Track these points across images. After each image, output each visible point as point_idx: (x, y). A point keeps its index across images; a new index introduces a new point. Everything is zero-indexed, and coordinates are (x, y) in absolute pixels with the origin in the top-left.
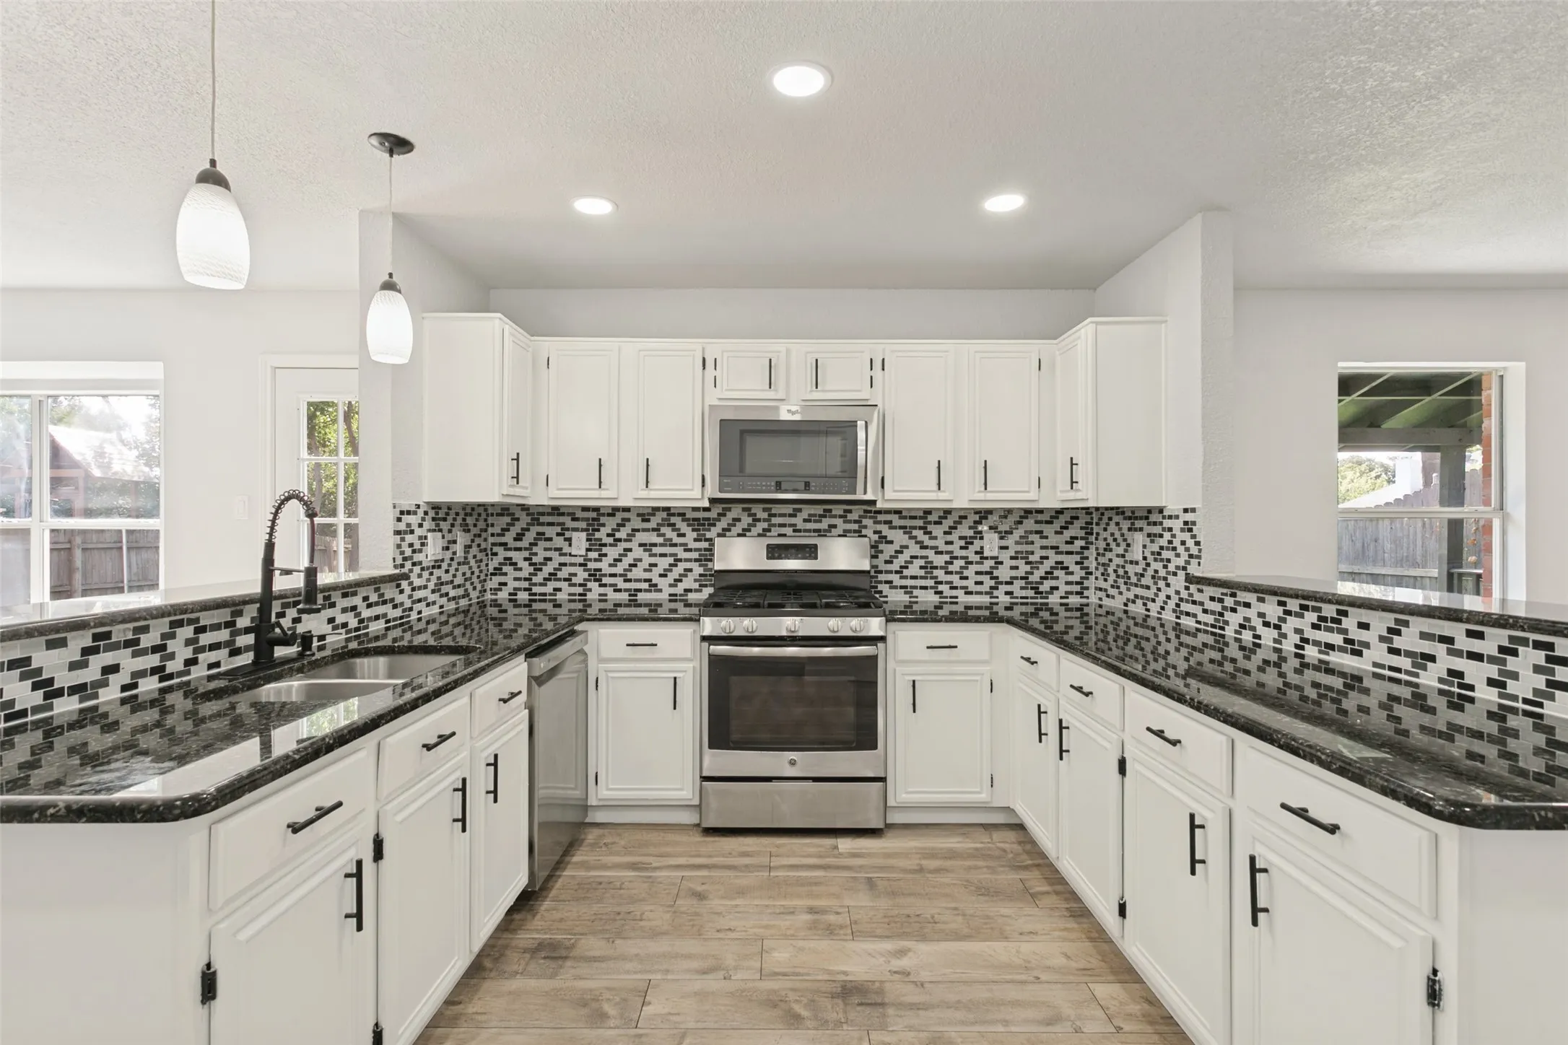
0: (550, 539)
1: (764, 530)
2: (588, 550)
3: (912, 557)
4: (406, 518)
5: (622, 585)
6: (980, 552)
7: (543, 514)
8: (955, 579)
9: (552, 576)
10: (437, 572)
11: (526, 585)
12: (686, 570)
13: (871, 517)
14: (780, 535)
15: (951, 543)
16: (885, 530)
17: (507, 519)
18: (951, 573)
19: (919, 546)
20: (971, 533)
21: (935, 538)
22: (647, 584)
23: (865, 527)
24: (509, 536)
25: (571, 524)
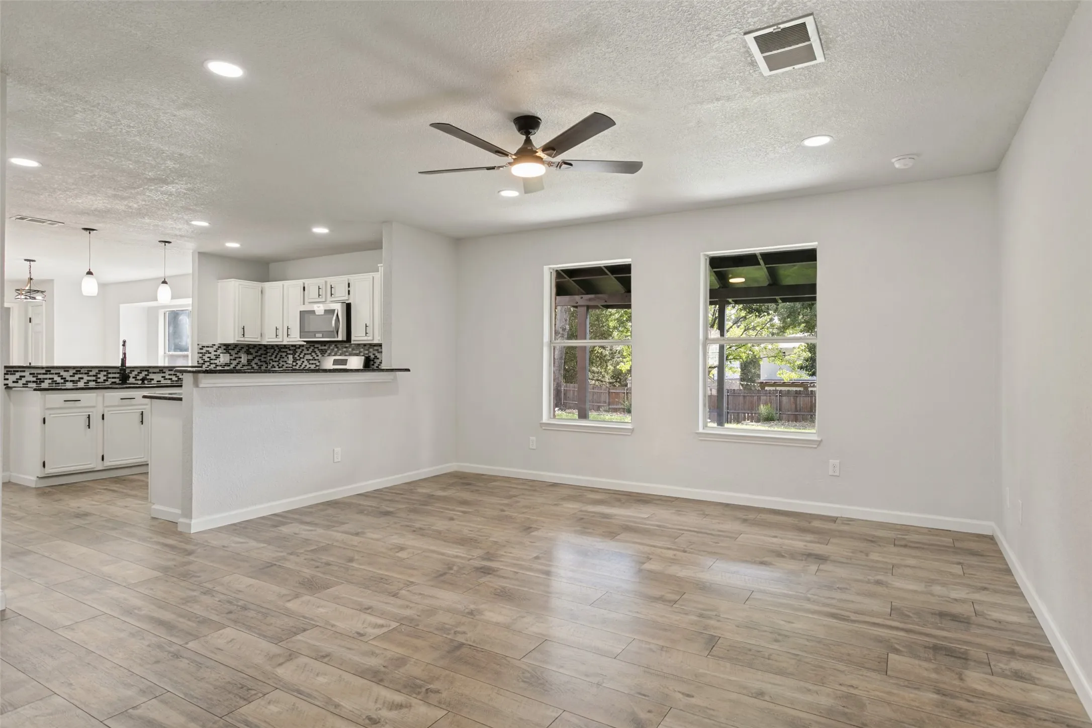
2: (293, 362)
4: (206, 349)
7: (282, 348)
17: (273, 350)
24: (274, 356)
25: (289, 352)
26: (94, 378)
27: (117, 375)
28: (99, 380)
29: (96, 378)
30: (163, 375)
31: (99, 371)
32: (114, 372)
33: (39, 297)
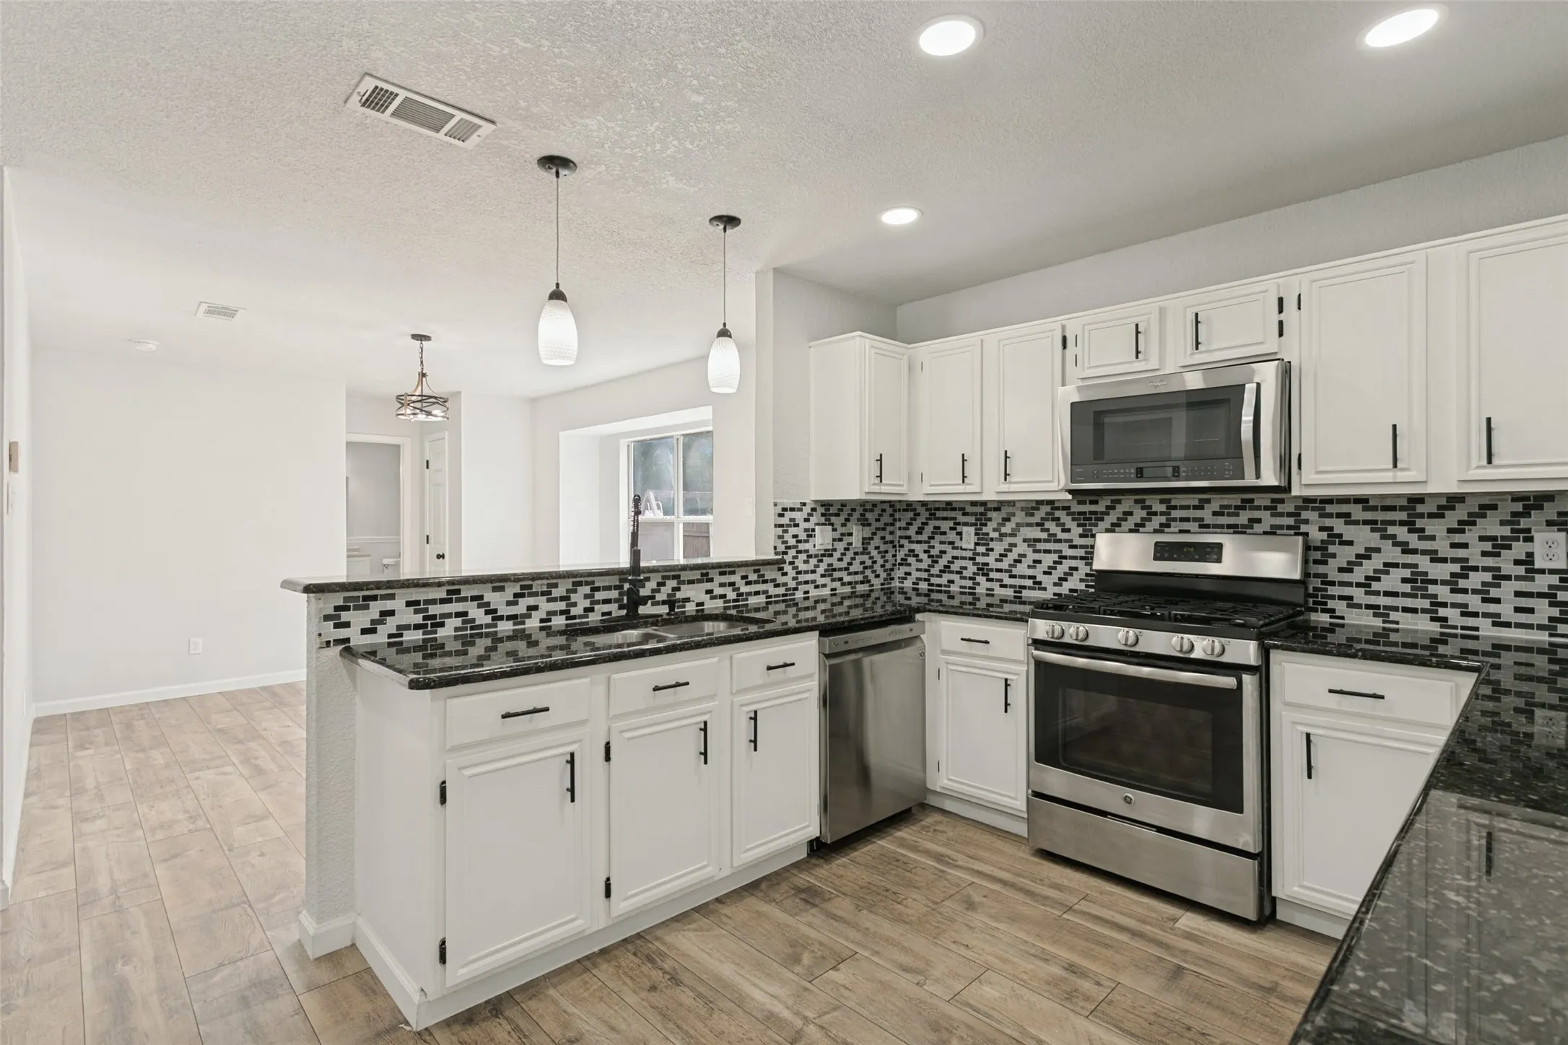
0: (944, 533)
1: (1161, 525)
2: (976, 544)
3: (1386, 565)
4: (789, 515)
5: (1007, 581)
6: (1528, 560)
7: (938, 509)
8: (1474, 602)
9: (946, 569)
10: (827, 560)
11: (925, 575)
12: (1071, 568)
13: (1314, 509)
14: (1181, 531)
15: (1465, 546)
16: (1339, 526)
17: (911, 514)
18: (1465, 591)
19: (1399, 549)
20: (1506, 531)
21: (1433, 538)
22: (1031, 581)
23: (1306, 522)
24: (913, 530)
25: (961, 519)
26: (562, 606)
27: (614, 594)
28: (574, 611)
29: (568, 605)
30: (708, 586)
31: (575, 584)
32: (607, 584)
33: (437, 411)
